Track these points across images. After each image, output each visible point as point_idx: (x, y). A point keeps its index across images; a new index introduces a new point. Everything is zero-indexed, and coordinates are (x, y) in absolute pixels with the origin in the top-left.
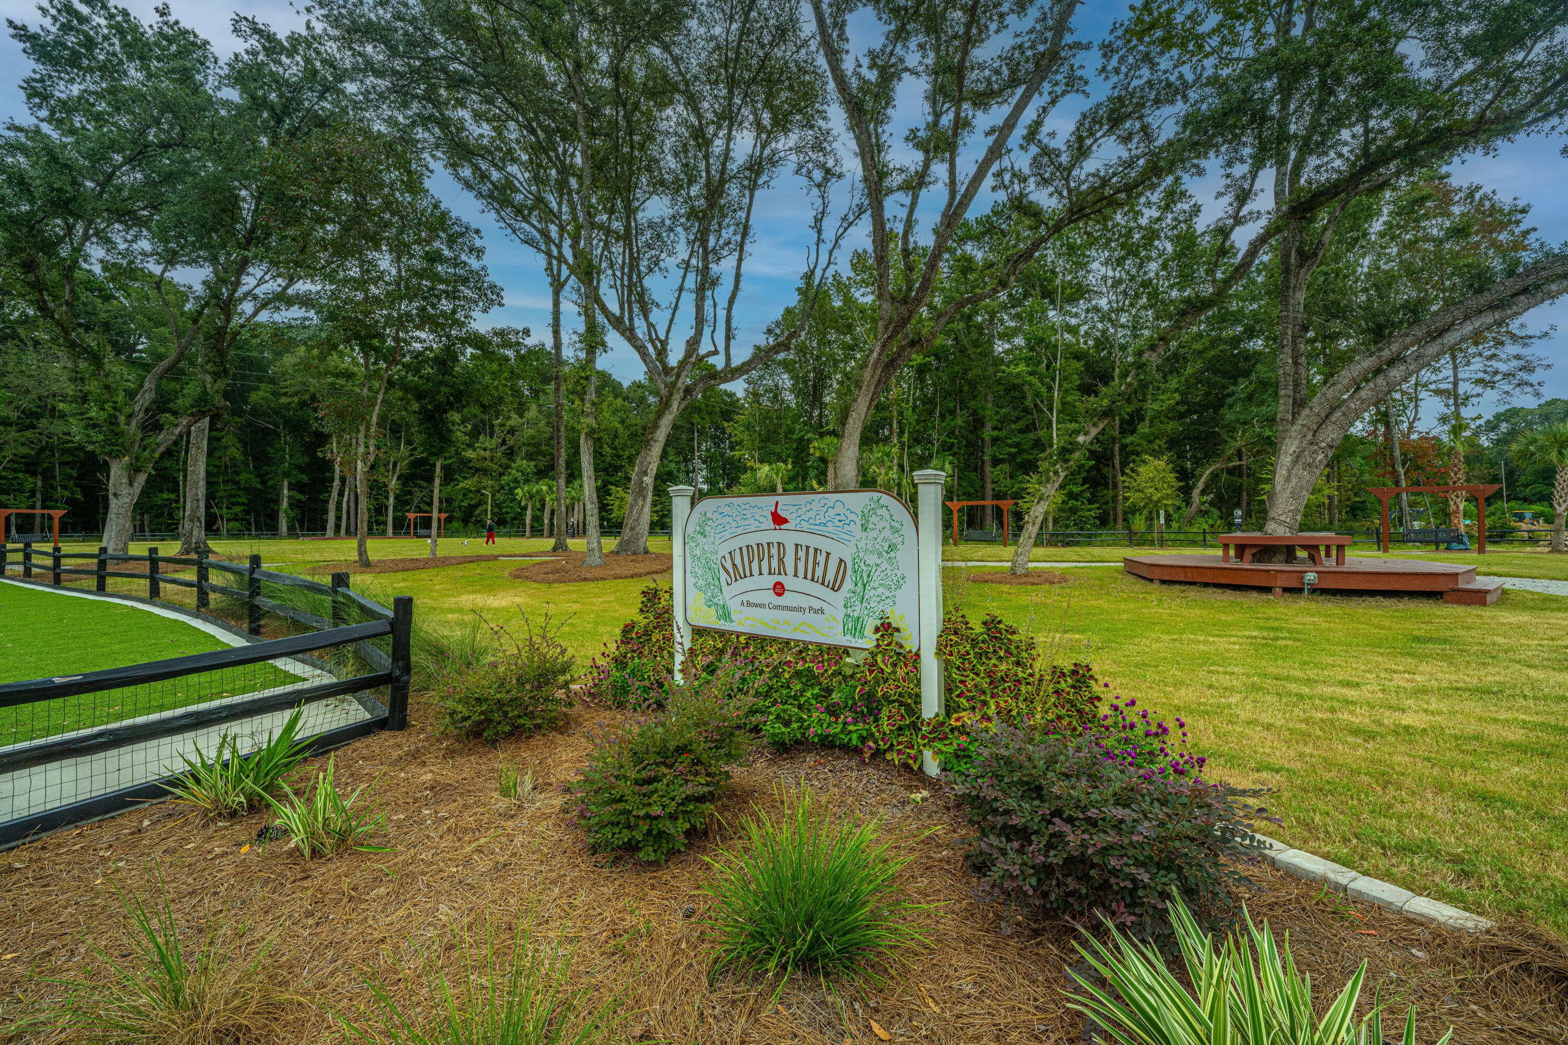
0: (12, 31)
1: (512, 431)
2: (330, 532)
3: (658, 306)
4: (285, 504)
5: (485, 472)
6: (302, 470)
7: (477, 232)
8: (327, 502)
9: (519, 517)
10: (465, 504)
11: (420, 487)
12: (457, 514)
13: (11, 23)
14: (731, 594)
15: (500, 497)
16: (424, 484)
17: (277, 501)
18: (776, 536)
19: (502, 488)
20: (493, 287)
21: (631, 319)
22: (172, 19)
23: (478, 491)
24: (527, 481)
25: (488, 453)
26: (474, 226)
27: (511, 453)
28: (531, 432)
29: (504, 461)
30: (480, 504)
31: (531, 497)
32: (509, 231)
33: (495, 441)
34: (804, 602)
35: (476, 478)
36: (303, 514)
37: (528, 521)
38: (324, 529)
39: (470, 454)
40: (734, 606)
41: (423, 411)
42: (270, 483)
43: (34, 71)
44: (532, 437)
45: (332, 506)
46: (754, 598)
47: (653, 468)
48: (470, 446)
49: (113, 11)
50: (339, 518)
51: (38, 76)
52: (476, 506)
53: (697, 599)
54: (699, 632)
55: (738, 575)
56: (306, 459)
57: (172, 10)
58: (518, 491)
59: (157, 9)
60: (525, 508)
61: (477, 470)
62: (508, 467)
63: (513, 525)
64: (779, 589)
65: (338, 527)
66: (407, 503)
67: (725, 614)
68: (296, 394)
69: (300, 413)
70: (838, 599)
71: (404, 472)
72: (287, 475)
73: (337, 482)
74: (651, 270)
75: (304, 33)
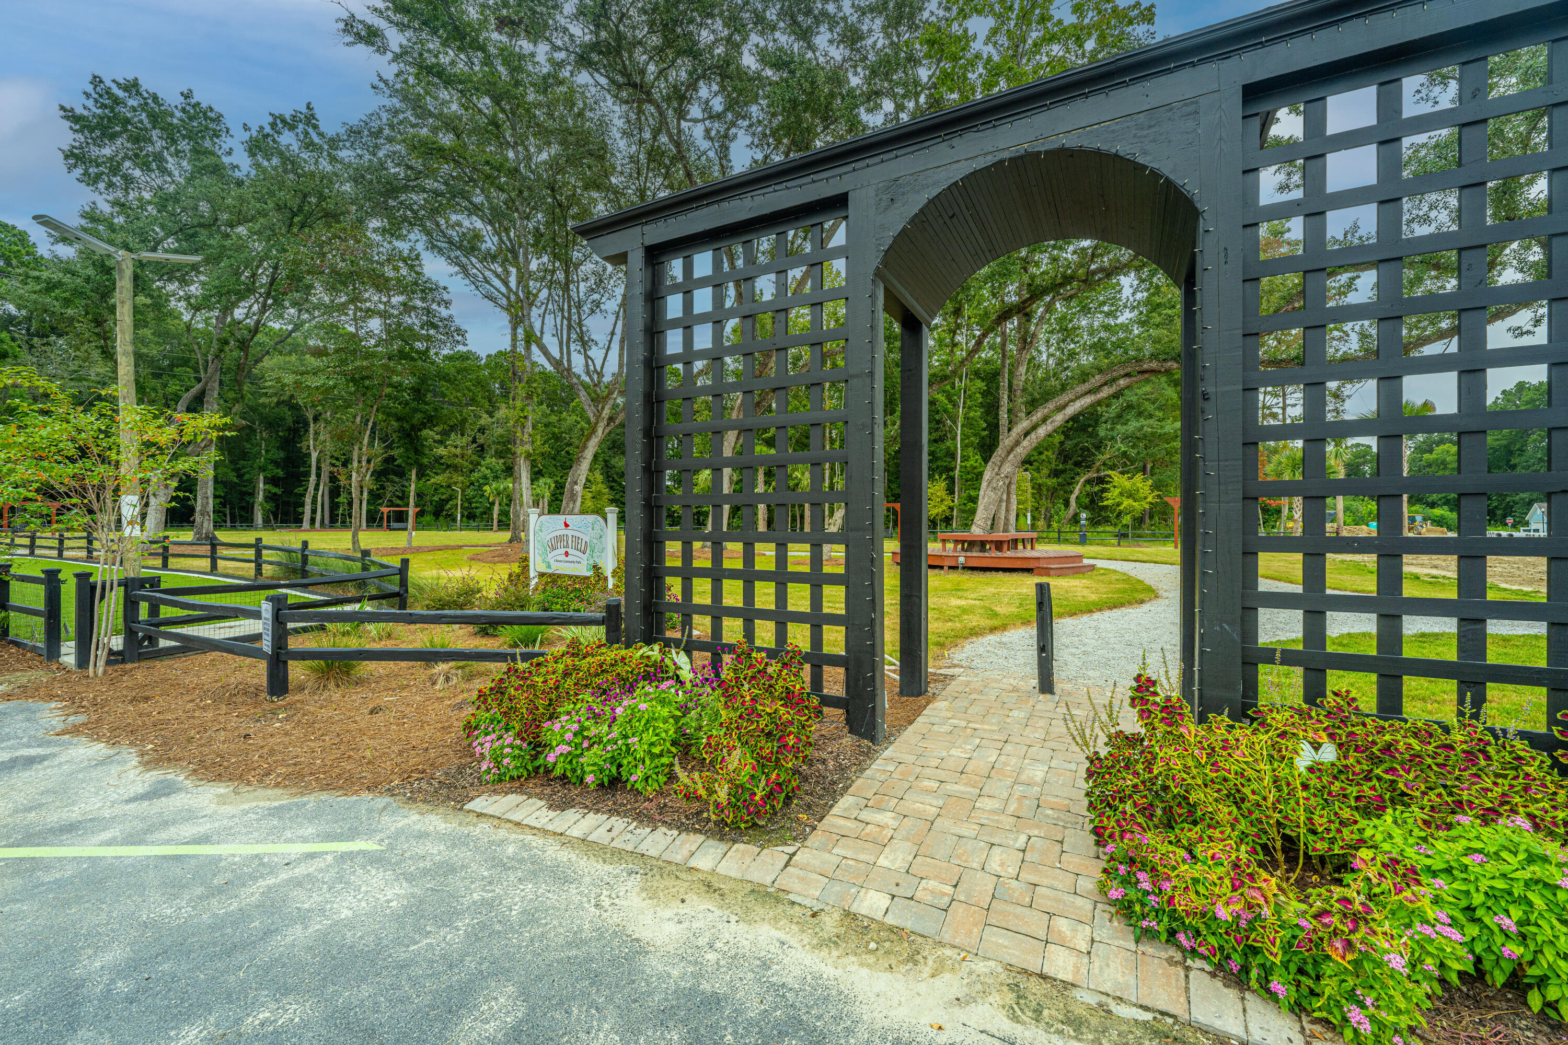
0: (62, 113)
1: (482, 430)
2: (306, 524)
3: (596, 344)
4: (260, 497)
5: (456, 468)
6: (276, 463)
7: (445, 288)
8: (304, 495)
9: (488, 511)
10: (436, 498)
11: (393, 482)
12: (429, 508)
13: (62, 108)
14: (551, 556)
15: (470, 492)
16: (396, 479)
17: (252, 494)
18: (565, 532)
19: (472, 484)
20: (458, 330)
21: (569, 361)
22: (193, 101)
23: (449, 486)
24: (496, 478)
25: (458, 451)
26: (442, 284)
27: (482, 450)
28: (500, 431)
29: (475, 458)
30: (451, 498)
31: (499, 494)
32: (473, 287)
33: (466, 439)
34: (575, 559)
35: (447, 474)
36: (277, 507)
37: (495, 516)
38: (301, 521)
39: (441, 451)
40: (552, 562)
41: (401, 429)
42: (247, 477)
43: (74, 140)
44: (501, 436)
45: (308, 500)
46: (559, 558)
47: (582, 480)
48: (441, 442)
49: (146, 95)
50: (314, 511)
51: (77, 144)
52: (447, 501)
53: (539, 559)
54: (542, 575)
55: (554, 548)
56: (282, 454)
57: (195, 94)
58: (487, 488)
59: (182, 94)
60: (493, 504)
61: (448, 466)
62: (478, 464)
63: (482, 520)
64: (567, 554)
65: (313, 520)
66: (379, 497)
67: (549, 567)
68: (276, 394)
69: (277, 410)
70: (585, 557)
71: (378, 469)
72: (263, 469)
73: (313, 478)
74: (593, 311)
75: (304, 110)
